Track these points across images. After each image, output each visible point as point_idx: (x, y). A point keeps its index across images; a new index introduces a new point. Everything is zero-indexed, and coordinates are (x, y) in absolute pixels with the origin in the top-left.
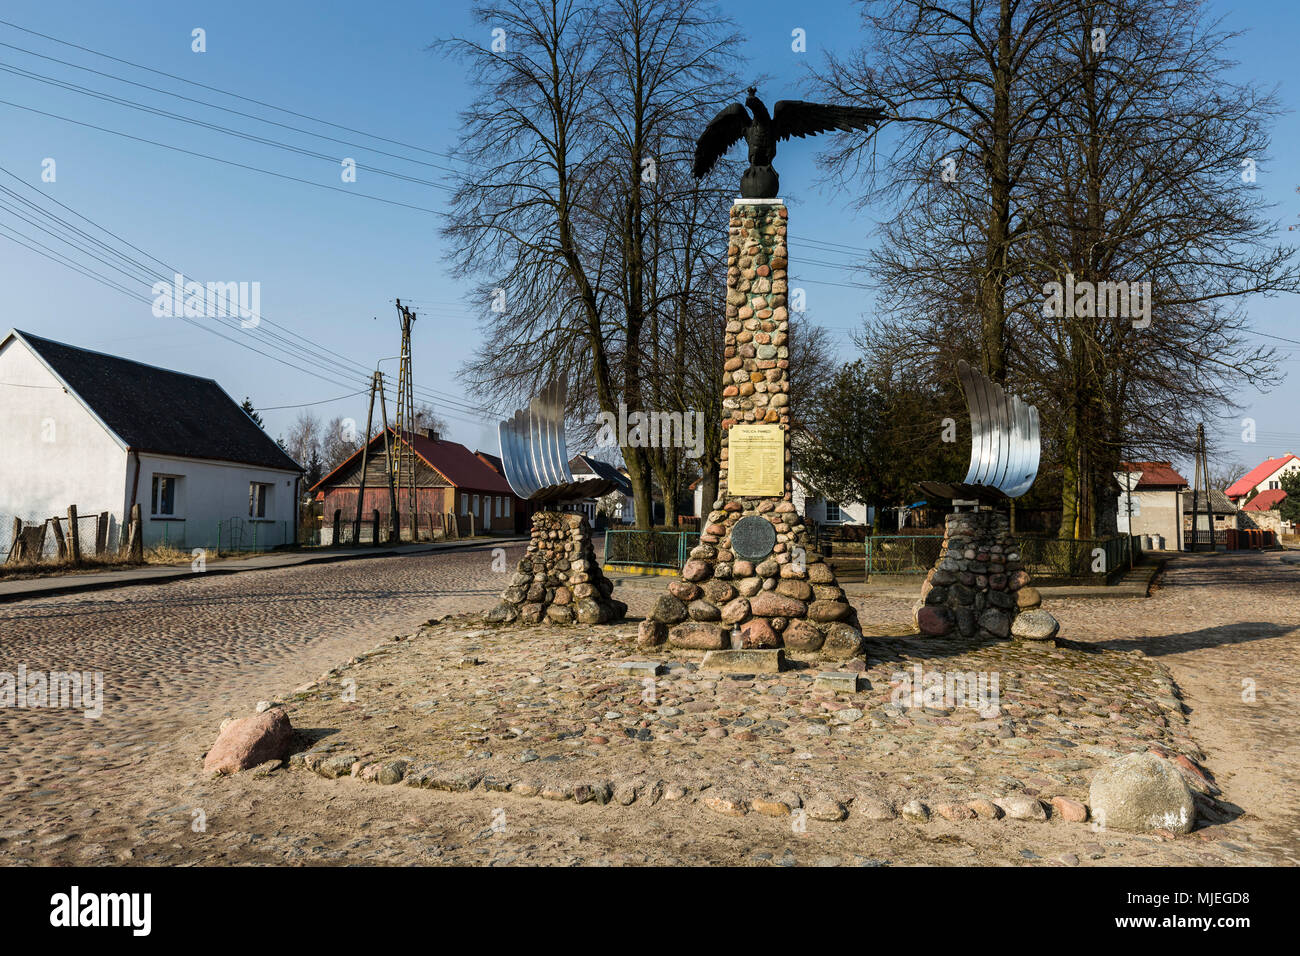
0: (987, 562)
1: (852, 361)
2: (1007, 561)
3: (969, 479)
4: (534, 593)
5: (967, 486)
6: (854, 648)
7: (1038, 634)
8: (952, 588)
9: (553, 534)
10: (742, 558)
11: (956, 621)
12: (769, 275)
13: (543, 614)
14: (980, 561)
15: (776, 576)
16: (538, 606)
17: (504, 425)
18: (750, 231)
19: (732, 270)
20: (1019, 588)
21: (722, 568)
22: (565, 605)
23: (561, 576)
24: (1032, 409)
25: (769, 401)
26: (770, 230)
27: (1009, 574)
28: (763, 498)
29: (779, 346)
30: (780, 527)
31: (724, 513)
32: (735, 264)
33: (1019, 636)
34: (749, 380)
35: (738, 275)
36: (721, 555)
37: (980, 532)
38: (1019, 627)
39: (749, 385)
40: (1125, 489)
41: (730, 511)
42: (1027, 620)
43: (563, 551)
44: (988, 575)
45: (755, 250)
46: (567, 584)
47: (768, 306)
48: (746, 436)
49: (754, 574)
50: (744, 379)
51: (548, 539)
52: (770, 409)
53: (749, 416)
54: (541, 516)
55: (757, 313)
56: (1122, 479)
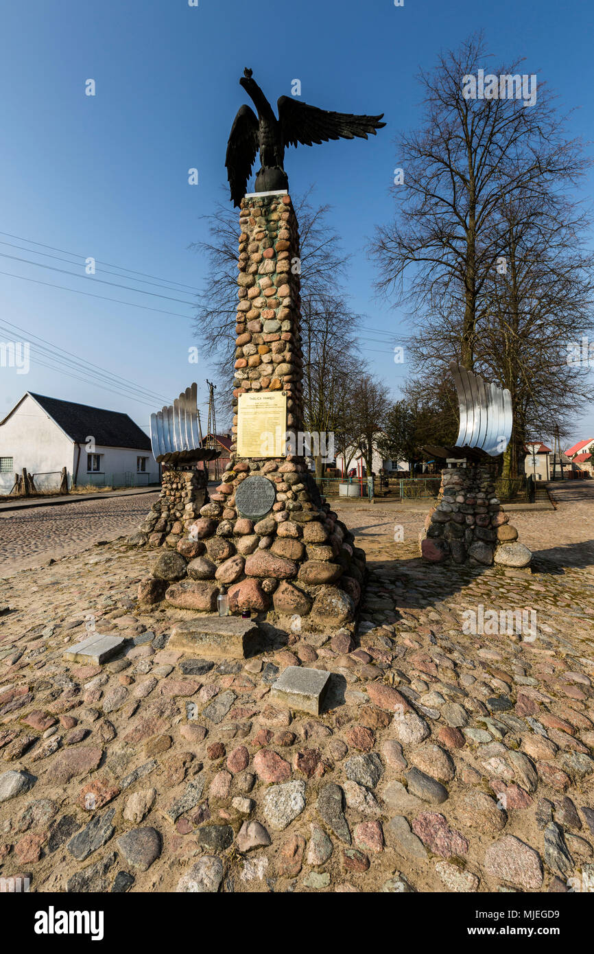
0: (474, 505)
1: (400, 400)
2: (490, 505)
3: (459, 443)
4: (158, 526)
5: (458, 448)
6: (341, 616)
7: (518, 564)
8: (447, 524)
9: (174, 486)
10: (244, 516)
11: (450, 551)
12: (274, 257)
13: (162, 540)
14: (468, 505)
15: (272, 535)
16: (160, 535)
17: (153, 415)
18: (257, 219)
19: (242, 256)
20: (499, 526)
21: (224, 526)
22: (178, 534)
23: (178, 514)
24: (507, 391)
25: (273, 371)
26: (274, 216)
27: (492, 514)
28: (268, 459)
29: (282, 320)
30: (281, 486)
31: (233, 473)
32: (244, 250)
33: (500, 564)
34: (257, 353)
35: (247, 259)
36: (227, 513)
37: (468, 483)
38: (501, 556)
39: (256, 357)
40: (532, 453)
41: (238, 472)
42: (508, 552)
43: (181, 497)
44: (474, 515)
45: (261, 235)
46: (182, 519)
47: (273, 285)
48: (253, 402)
49: (252, 532)
50: (252, 352)
51: (172, 489)
52: (275, 377)
53: (256, 385)
54: (168, 474)
55: (264, 293)
56: (530, 448)
